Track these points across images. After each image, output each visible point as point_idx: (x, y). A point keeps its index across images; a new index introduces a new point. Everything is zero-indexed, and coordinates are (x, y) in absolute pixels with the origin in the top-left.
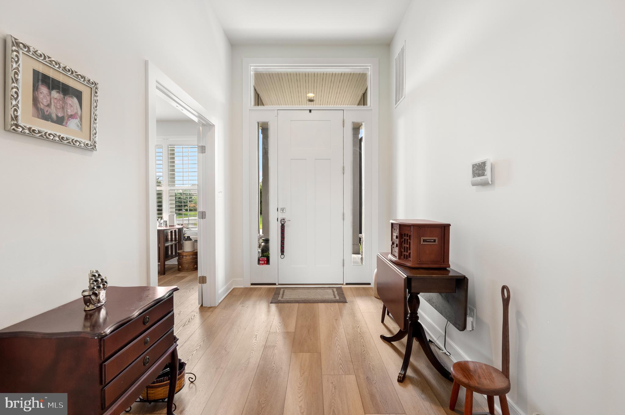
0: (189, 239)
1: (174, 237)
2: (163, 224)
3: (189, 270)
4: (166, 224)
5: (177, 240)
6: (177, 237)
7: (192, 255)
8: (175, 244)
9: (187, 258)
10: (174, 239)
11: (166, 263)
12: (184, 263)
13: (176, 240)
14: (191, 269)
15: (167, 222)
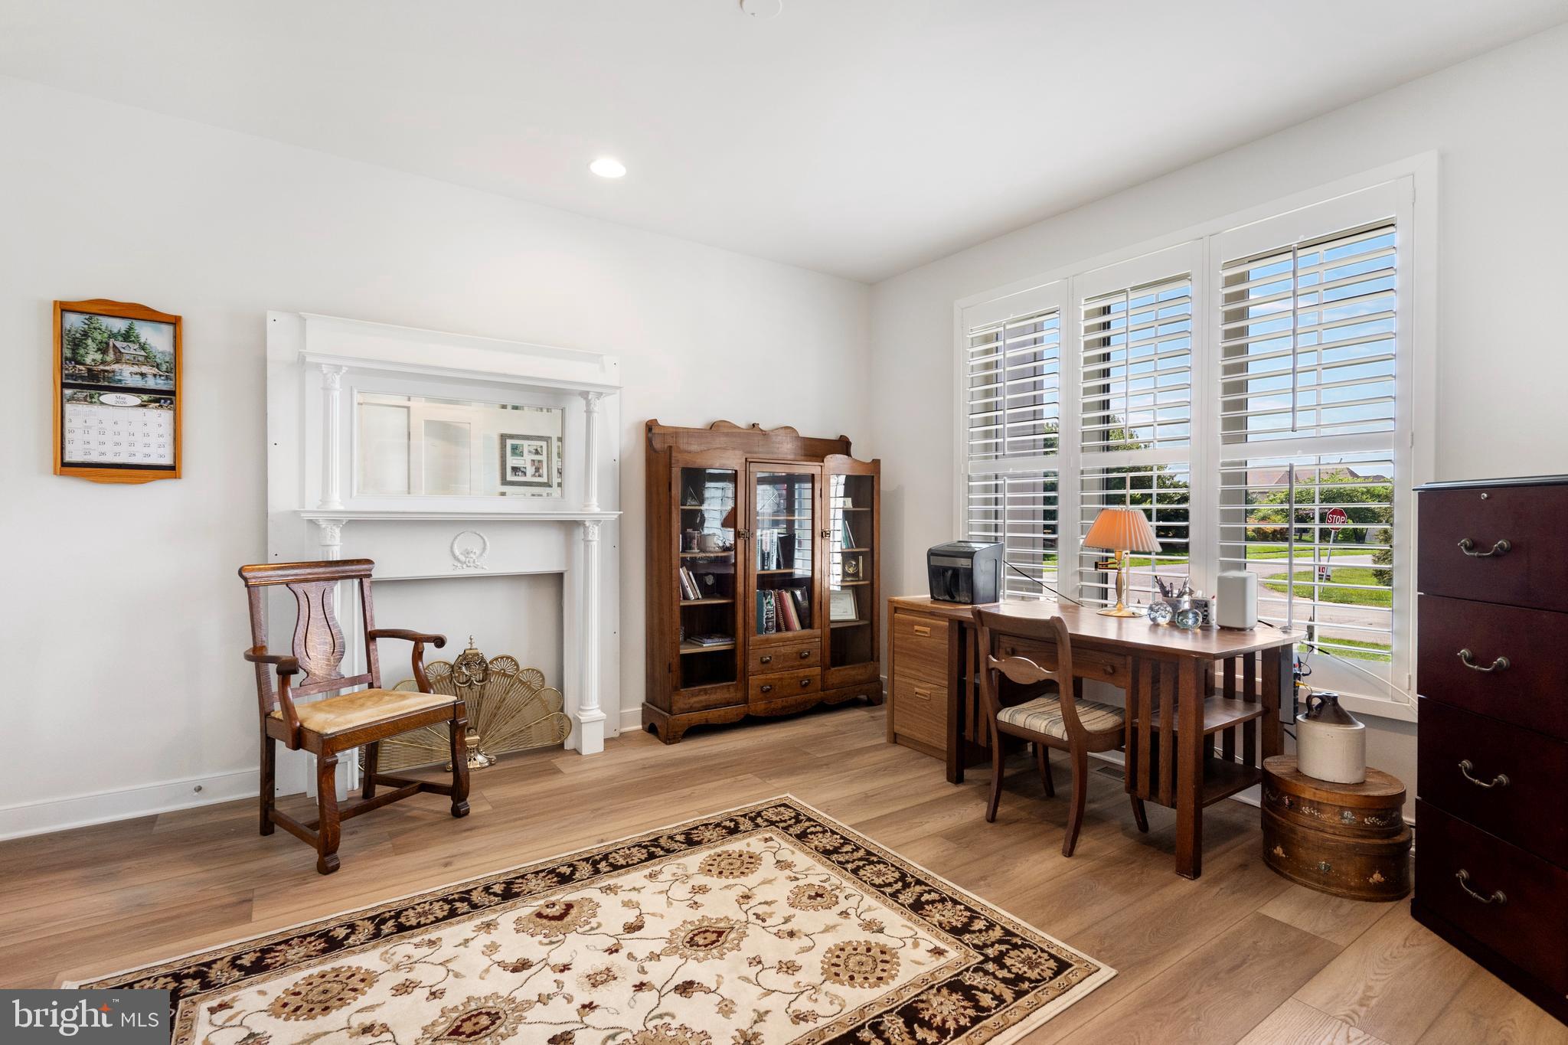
0: (1329, 710)
1: (1239, 676)
2: (1191, 615)
3: (1334, 890)
4: (1206, 618)
5: (1259, 691)
6: (1259, 679)
7: (1351, 809)
8: (1245, 724)
9: (1324, 816)
10: (1239, 687)
11: (1205, 811)
12: (1304, 838)
13: (1249, 697)
14: (1351, 888)
15: (1210, 606)
